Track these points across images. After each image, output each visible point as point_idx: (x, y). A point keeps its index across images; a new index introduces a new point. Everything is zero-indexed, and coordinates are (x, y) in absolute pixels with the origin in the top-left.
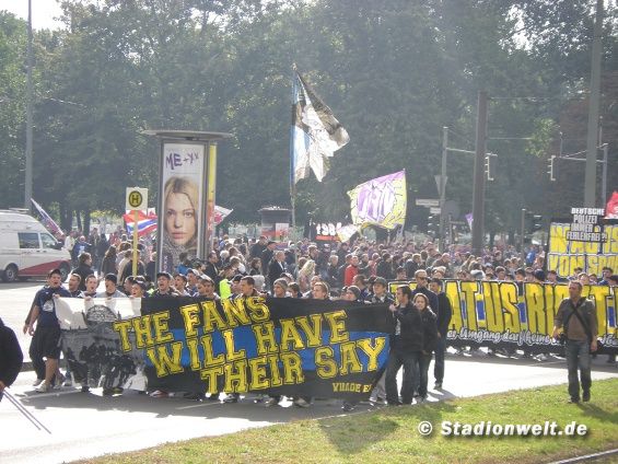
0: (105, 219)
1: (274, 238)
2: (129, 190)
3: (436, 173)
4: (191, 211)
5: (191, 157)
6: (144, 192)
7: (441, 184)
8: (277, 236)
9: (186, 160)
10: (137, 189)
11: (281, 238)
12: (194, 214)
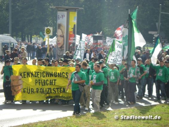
0: (37, 38)
1: (97, 45)
2: (46, 28)
3: (157, 22)
4: (62, 35)
5: (62, 16)
6: (51, 29)
7: (158, 26)
8: (98, 45)
9: (61, 17)
10: (49, 27)
11: (100, 45)
12: (63, 36)
